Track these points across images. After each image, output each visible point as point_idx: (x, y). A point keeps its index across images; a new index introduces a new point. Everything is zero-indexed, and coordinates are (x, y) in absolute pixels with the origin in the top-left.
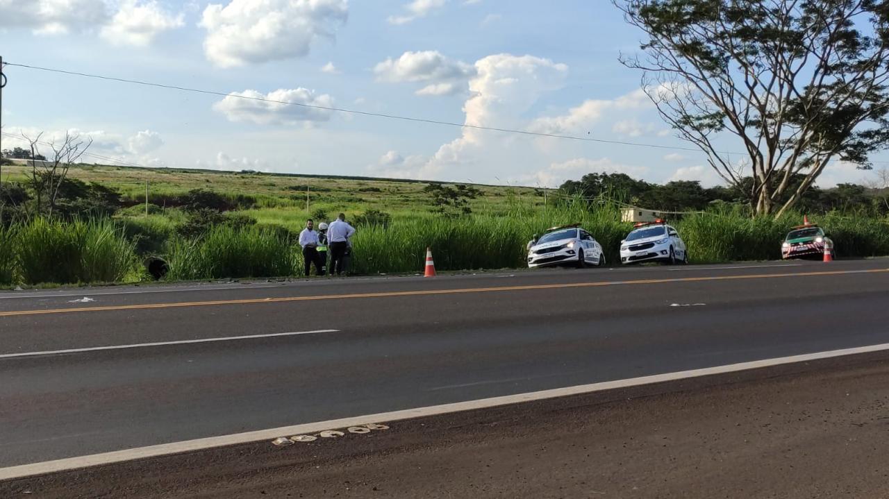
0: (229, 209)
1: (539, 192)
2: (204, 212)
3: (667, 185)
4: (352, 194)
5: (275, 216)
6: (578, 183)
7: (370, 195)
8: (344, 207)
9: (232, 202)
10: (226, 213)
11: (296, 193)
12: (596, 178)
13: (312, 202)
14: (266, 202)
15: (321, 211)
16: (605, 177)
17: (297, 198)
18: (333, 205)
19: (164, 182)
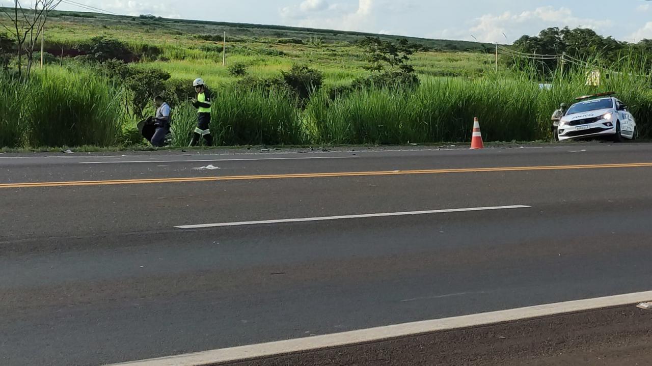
0: (135, 61)
1: (488, 49)
2: (111, 63)
3: (639, 44)
4: (271, 46)
5: (187, 70)
6: (535, 39)
7: (291, 48)
8: (263, 61)
9: (135, 53)
10: (131, 65)
11: (208, 44)
12: (557, 33)
13: (228, 54)
14: (174, 53)
15: (240, 66)
16: (567, 32)
17: (208, 50)
18: (251, 58)
19: (56, 27)
